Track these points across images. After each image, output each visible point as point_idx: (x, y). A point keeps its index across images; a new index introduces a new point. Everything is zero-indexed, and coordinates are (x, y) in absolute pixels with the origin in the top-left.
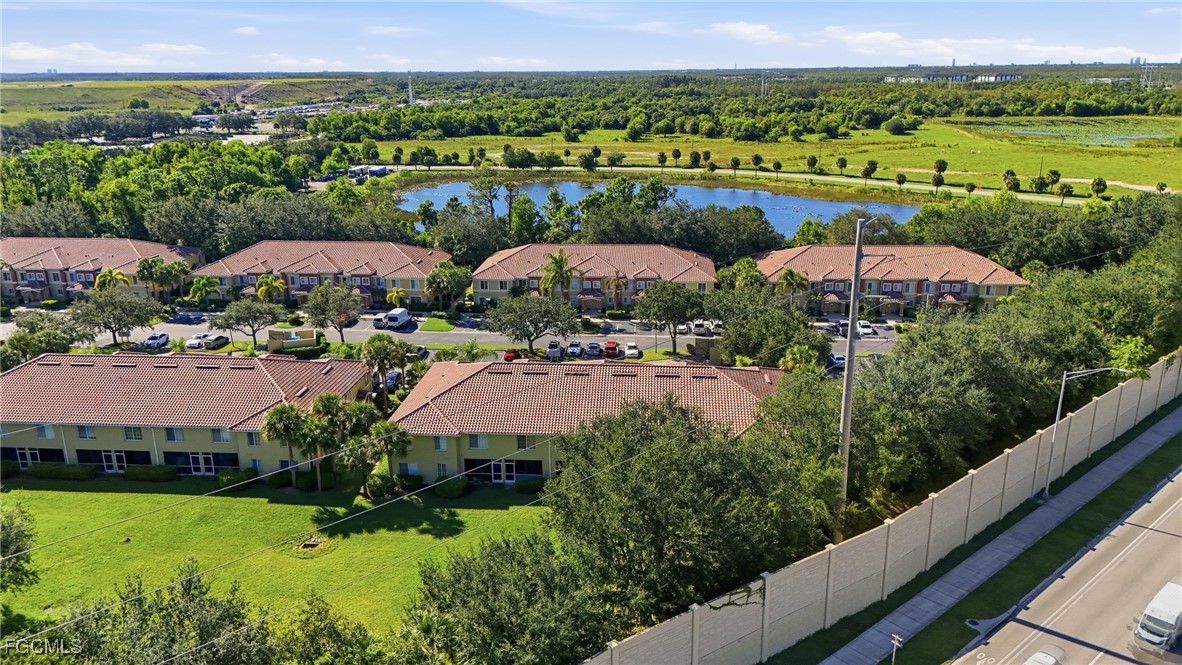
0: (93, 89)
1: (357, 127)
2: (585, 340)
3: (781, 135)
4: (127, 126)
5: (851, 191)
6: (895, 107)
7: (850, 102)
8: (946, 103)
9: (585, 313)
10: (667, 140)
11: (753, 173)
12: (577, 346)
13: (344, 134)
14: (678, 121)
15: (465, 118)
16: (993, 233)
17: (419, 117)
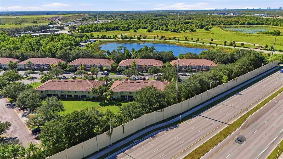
0: (24, 18)
1: (88, 29)
2: (139, 77)
3: (181, 31)
4: (37, 29)
5: (193, 45)
6: (208, 23)
7: (198, 22)
8: (219, 22)
9: (139, 72)
10: (156, 32)
11: (173, 41)
12: (138, 78)
13: (85, 31)
14: (159, 27)
15: (111, 26)
16: (214, 57)
17: (101, 26)
